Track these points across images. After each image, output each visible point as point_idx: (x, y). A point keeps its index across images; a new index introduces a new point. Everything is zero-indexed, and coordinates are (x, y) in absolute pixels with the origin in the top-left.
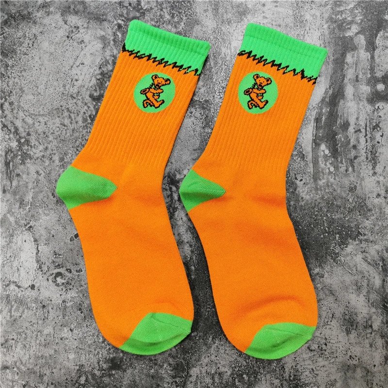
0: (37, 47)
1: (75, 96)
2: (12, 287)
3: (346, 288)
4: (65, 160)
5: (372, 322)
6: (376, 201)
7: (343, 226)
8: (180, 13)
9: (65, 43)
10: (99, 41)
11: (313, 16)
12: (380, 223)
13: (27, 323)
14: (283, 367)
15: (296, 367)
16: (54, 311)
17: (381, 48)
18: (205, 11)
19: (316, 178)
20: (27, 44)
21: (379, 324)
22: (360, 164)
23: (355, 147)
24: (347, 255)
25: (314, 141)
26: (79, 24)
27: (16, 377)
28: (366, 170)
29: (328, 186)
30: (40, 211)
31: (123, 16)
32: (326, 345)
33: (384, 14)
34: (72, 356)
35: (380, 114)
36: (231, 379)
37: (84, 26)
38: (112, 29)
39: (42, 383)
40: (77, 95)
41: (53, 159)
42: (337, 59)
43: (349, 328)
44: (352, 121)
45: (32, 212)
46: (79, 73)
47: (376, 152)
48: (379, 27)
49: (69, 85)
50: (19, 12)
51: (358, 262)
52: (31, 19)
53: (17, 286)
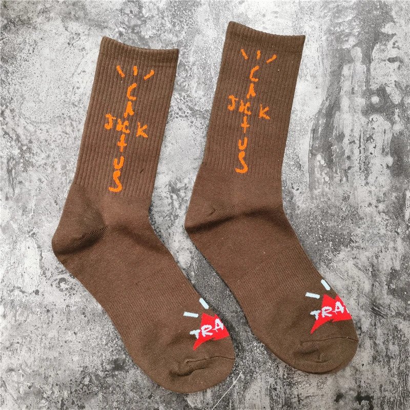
0: (37, 53)
1: (76, 103)
2: (17, 292)
4: (68, 168)
6: (368, 210)
8: (181, 21)
11: (312, 27)
12: (371, 231)
13: (32, 327)
16: (58, 315)
17: (377, 61)
18: (206, 20)
19: (311, 187)
20: (27, 50)
21: (367, 326)
22: (353, 174)
23: (349, 158)
24: (339, 261)
25: (311, 151)
26: (80, 31)
28: (359, 180)
29: (323, 195)
30: (43, 218)
31: (125, 24)
33: (381, 27)
34: (76, 358)
35: (373, 126)
37: (85, 33)
39: (47, 384)
40: (79, 103)
42: (334, 71)
44: (347, 132)
45: (35, 219)
46: (80, 81)
47: (369, 163)
48: (375, 40)
49: (70, 93)
50: (18, 17)
51: (349, 268)
52: (31, 24)
53: (21, 291)
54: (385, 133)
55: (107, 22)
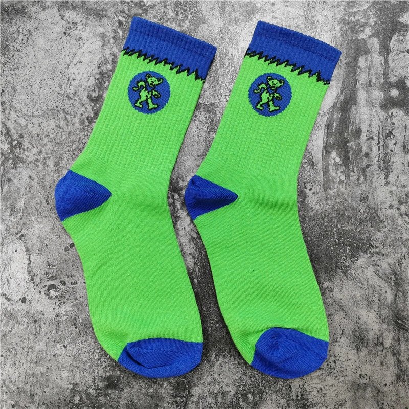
0: (31, 44)
1: (71, 96)
2: (2, 300)
3: (356, 303)
4: (60, 165)
6: (389, 212)
8: (185, 10)
10: (98, 38)
11: (325, 16)
12: (392, 235)
13: (18, 339)
15: (303, 386)
16: (47, 326)
17: (395, 52)
18: (212, 9)
19: (326, 186)
20: (20, 40)
21: (390, 341)
22: (372, 173)
23: (367, 155)
24: (358, 268)
25: (325, 148)
26: (77, 20)
28: (378, 179)
29: (339, 196)
30: (33, 218)
31: (124, 12)
32: (335, 362)
33: (399, 17)
34: (65, 374)
35: (393, 121)
36: (234, 398)
37: (83, 22)
38: (113, 26)
39: (33, 403)
40: (74, 96)
41: (47, 163)
42: (349, 63)
44: (364, 128)
45: (24, 219)
46: (76, 71)
47: (389, 160)
48: (393, 30)
49: (65, 85)
50: (12, 5)
51: (369, 276)
52: (25, 13)
53: (6, 298)
54: (406, 128)
55: (106, 11)
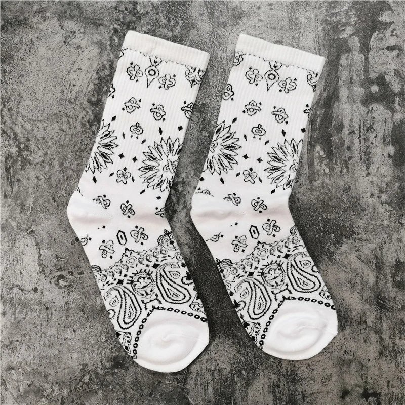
5: (366, 318)
7: (337, 226)
9: (62, 49)
14: (280, 363)
27: (22, 378)
43: (344, 325)
